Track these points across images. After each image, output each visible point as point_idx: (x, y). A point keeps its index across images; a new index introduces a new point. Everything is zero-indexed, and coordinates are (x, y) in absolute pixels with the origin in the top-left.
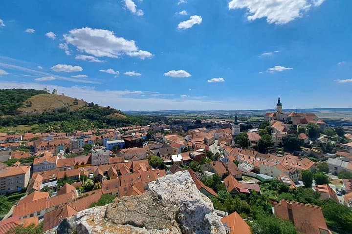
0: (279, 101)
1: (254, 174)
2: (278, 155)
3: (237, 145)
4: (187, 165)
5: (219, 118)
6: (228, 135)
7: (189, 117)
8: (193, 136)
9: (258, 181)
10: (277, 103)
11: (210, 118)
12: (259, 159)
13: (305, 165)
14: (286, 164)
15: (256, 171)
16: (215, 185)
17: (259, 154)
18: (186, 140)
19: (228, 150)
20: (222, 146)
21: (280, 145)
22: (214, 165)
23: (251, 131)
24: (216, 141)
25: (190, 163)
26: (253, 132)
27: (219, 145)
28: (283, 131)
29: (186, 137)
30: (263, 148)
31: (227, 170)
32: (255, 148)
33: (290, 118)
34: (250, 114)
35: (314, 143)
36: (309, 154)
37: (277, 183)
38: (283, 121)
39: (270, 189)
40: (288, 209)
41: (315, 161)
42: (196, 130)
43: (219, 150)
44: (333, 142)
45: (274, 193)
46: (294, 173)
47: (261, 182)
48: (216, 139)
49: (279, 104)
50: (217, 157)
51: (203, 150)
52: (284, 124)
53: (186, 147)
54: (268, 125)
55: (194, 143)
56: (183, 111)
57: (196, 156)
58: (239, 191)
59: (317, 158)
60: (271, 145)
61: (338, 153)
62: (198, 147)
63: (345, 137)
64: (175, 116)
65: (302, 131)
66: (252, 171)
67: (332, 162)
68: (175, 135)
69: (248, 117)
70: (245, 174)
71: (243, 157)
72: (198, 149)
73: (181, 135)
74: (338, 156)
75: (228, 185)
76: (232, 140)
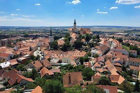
0: (75, 21)
1: (59, 64)
2: (72, 51)
3: (52, 49)
4: (15, 68)
5: (43, 32)
6: (46, 43)
7: (18, 32)
8: (20, 46)
9: (60, 67)
10: (74, 22)
11: (36, 32)
12: (62, 55)
13: (82, 54)
14: (75, 55)
15: (60, 62)
16: (33, 75)
17: (63, 52)
18: (15, 50)
19: (46, 52)
20: (42, 50)
21: (73, 46)
22: (34, 63)
23: (61, 39)
24: (39, 48)
25: (17, 66)
26: (62, 40)
27: (40, 51)
28: (75, 38)
29: (15, 48)
30: (65, 48)
31: (43, 65)
32: (62, 49)
33: (79, 31)
34: (62, 29)
35: (87, 43)
36: (85, 49)
37: (69, 65)
38: (76, 33)
39: (65, 69)
40: (69, 76)
41: (87, 52)
42: (24, 42)
43: (41, 53)
44: (95, 42)
45: (67, 71)
46: (77, 59)
47: (62, 67)
48: (39, 47)
49: (75, 23)
50: (38, 58)
51: (29, 55)
52: (76, 35)
53: (14, 56)
54: (69, 35)
55: (22, 51)
56: (13, 27)
57: (22, 60)
58: (48, 75)
59: (88, 50)
60: (69, 46)
61: (96, 47)
62: (25, 53)
63: (99, 39)
64: (5, 31)
65: (83, 38)
66: (58, 62)
67: (93, 51)
68: (5, 47)
69: (60, 31)
70: (54, 65)
71: (54, 55)
72: (25, 55)
73: (10, 47)
74: (96, 48)
75: (42, 73)
76: (48, 46)
